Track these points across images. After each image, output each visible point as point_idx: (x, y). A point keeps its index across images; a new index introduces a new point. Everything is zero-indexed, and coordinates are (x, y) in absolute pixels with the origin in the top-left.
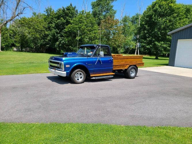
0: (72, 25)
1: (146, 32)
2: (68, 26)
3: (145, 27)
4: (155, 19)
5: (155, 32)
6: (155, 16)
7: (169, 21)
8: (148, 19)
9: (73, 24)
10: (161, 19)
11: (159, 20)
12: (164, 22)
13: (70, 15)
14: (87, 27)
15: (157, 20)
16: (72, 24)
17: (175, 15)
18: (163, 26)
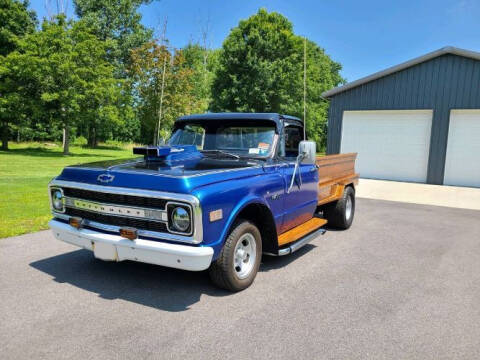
0: (24, 55)
1: (233, 91)
2: (9, 56)
3: (231, 80)
4: (253, 63)
5: (256, 93)
6: (252, 55)
7: (283, 69)
8: (236, 59)
9: (28, 53)
10: (266, 62)
11: (262, 64)
12: (274, 71)
13: (12, 23)
14: (79, 66)
15: (258, 65)
16: (22, 52)
17: (295, 56)
18: (271, 80)
